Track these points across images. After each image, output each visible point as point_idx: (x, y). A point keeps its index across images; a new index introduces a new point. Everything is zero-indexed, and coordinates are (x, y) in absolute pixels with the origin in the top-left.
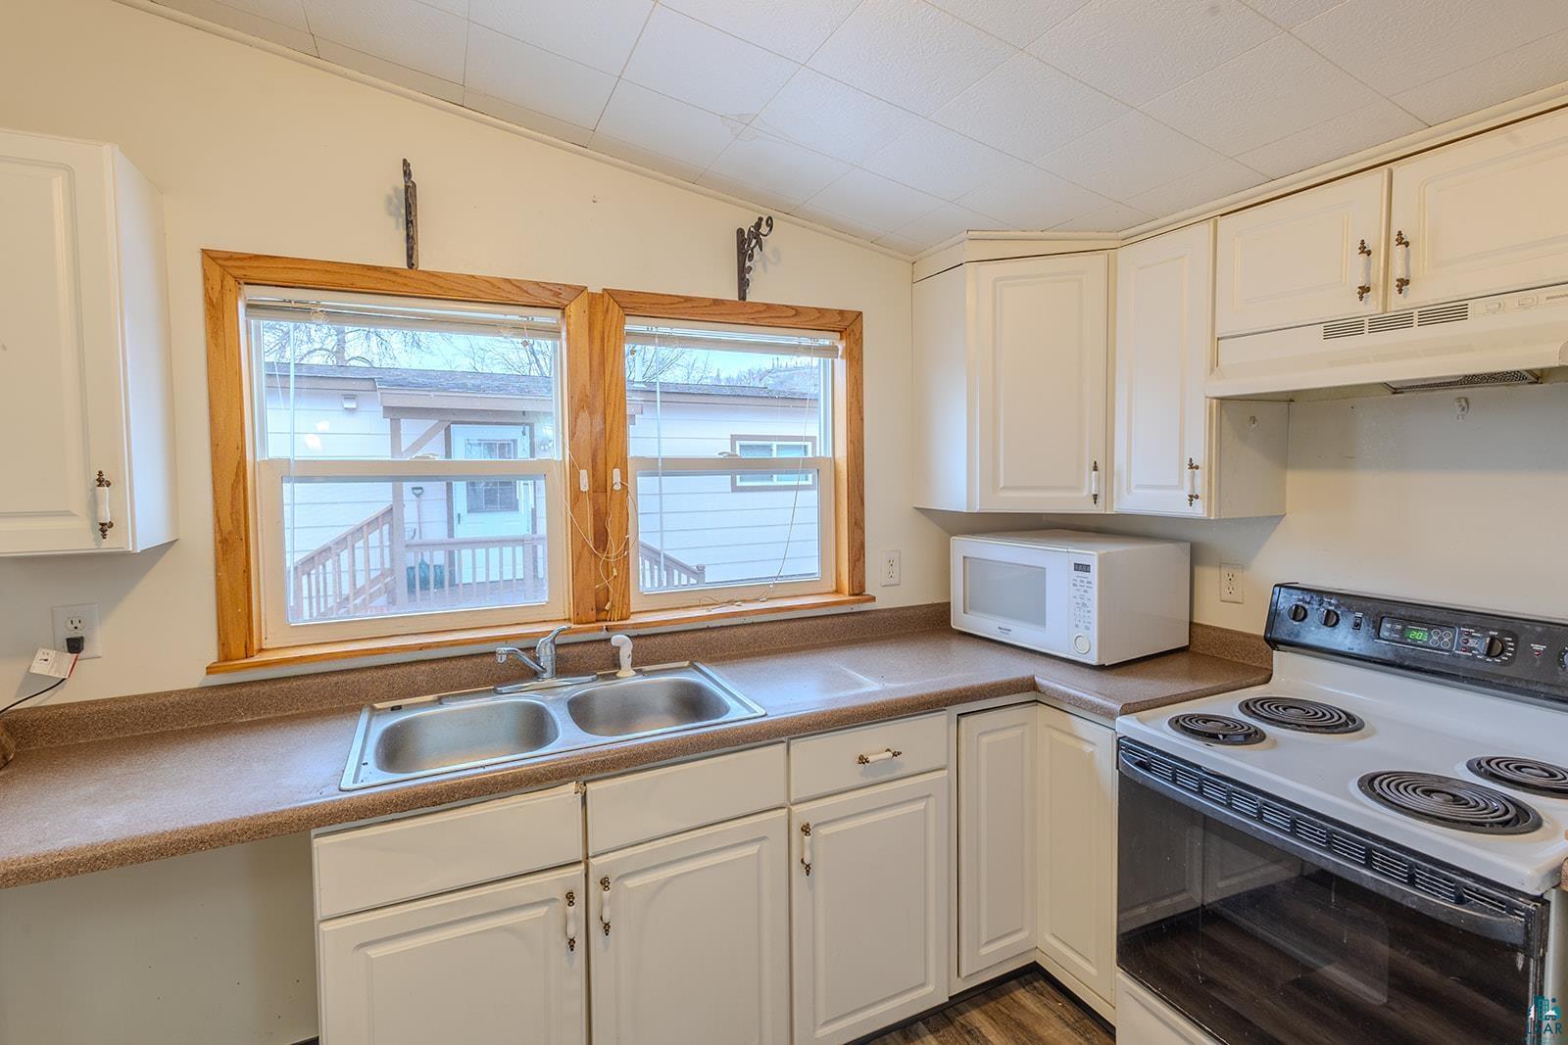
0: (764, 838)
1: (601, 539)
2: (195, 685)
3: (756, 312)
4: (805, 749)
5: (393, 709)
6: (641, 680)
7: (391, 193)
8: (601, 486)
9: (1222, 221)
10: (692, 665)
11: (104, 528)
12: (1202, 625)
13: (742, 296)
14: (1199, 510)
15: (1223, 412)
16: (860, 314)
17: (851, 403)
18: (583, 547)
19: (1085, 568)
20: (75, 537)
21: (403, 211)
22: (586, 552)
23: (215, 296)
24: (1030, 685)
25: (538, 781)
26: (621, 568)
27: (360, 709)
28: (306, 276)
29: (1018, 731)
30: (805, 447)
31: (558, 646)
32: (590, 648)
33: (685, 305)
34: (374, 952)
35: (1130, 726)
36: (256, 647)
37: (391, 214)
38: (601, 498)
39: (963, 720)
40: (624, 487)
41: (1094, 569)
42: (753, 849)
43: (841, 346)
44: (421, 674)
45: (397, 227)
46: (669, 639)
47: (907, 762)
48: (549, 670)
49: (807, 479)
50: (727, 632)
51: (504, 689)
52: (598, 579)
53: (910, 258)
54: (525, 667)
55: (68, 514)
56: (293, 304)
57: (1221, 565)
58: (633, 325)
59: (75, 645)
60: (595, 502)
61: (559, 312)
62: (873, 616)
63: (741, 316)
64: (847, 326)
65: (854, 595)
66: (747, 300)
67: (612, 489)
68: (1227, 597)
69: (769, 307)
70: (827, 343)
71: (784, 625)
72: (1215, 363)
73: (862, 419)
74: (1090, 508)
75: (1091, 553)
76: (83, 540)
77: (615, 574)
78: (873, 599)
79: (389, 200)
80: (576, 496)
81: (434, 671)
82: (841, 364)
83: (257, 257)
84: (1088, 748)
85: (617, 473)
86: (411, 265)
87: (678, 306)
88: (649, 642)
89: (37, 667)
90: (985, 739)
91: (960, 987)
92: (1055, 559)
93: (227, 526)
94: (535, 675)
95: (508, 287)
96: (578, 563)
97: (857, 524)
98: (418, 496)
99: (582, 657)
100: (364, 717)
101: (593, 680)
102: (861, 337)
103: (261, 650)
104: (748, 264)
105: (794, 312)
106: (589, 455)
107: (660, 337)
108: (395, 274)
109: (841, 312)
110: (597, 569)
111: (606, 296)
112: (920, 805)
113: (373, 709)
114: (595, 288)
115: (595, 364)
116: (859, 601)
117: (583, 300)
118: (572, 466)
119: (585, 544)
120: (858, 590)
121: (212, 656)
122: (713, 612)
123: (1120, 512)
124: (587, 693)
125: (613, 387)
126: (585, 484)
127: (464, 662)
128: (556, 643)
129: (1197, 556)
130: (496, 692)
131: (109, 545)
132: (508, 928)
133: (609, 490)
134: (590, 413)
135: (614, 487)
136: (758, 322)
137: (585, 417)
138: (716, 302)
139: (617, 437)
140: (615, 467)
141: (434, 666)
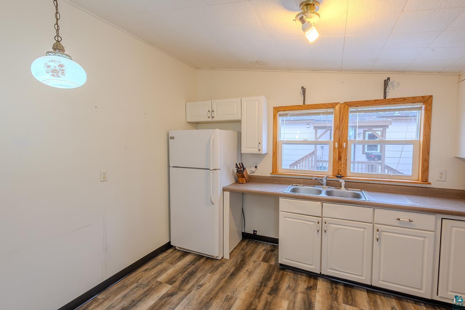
0: (365, 228)
1: (340, 158)
2: (269, 176)
3: (389, 101)
5: (296, 185)
6: (346, 191)
8: (340, 146)
10: (361, 190)
11: (259, 150)
13: (385, 97)
16: (431, 96)
17: (425, 124)
20: (256, 151)
22: (336, 161)
23: (275, 114)
25: (314, 200)
26: (345, 165)
27: (291, 184)
28: (287, 109)
31: (327, 180)
32: (336, 182)
33: (366, 102)
34: (286, 219)
36: (277, 172)
38: (340, 149)
39: (444, 220)
40: (346, 147)
42: (363, 230)
43: (423, 107)
44: (301, 181)
46: (356, 183)
48: (325, 184)
51: (316, 186)
52: (338, 167)
53: (458, 74)
54: (321, 183)
55: (256, 148)
58: (351, 109)
59: (256, 167)
61: (333, 109)
62: (430, 189)
63: (384, 103)
64: (425, 100)
65: (422, 181)
66: (386, 98)
67: (343, 147)
69: (394, 99)
70: (418, 106)
71: (394, 187)
73: (430, 129)
76: (257, 152)
77: (343, 166)
78: (430, 184)
80: (334, 148)
82: (423, 112)
85: (345, 144)
86: (304, 104)
87: (365, 103)
89: (252, 170)
90: (454, 229)
91: (437, 299)
93: (274, 151)
94: (322, 185)
95: (322, 105)
96: (334, 163)
97: (426, 160)
98: (322, 149)
99: (333, 184)
100: (291, 185)
101: (335, 188)
103: (278, 172)
105: (403, 99)
106: (338, 139)
107: (358, 111)
108: (301, 106)
109: (423, 97)
110: (338, 165)
111: (345, 104)
112: (421, 239)
113: (293, 185)
114: (342, 103)
115: (341, 119)
116: (425, 184)
117: (339, 105)
118: (334, 142)
119: (336, 159)
120: (425, 180)
121: (271, 172)
122: (369, 179)
124: (331, 190)
125: (345, 124)
126: (337, 146)
128: (327, 179)
130: (314, 187)
131: (260, 152)
132: (307, 224)
133: (342, 147)
134: (339, 130)
135: (344, 147)
136: (389, 104)
137: (337, 131)
138: (376, 100)
139: (345, 135)
140: (344, 142)
141: (304, 180)
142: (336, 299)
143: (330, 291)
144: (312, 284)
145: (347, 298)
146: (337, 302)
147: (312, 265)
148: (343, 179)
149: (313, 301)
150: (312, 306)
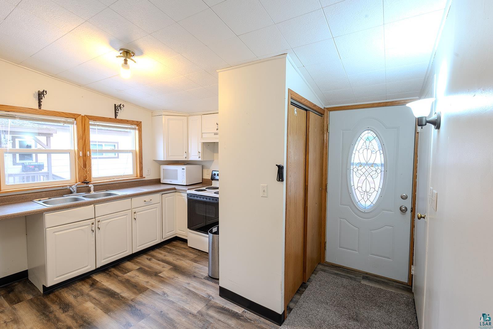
0: (127, 215)
1: (85, 166)
3: (119, 121)
4: (134, 199)
5: (39, 200)
6: (96, 193)
7: (34, 93)
8: (85, 155)
9: (203, 116)
10: (107, 190)
12: (204, 179)
13: (116, 118)
14: (200, 159)
15: (204, 145)
16: (141, 122)
18: (81, 167)
19: (184, 169)
21: (38, 97)
22: (81, 168)
24: (175, 189)
25: (87, 204)
28: (13, 110)
29: (173, 197)
30: (115, 145)
31: (77, 187)
32: (83, 188)
33: (103, 119)
34: (57, 233)
35: (189, 192)
37: (35, 97)
38: (85, 158)
39: (163, 195)
40: (90, 155)
41: (185, 169)
42: (125, 216)
43: (137, 128)
44: (43, 194)
45: (36, 100)
47: (153, 202)
48: (76, 192)
49: (115, 155)
50: (113, 185)
52: (84, 174)
53: (151, 112)
56: (10, 115)
57: (206, 169)
58: (91, 122)
60: (83, 158)
61: (74, 119)
62: (144, 181)
63: (115, 121)
64: (138, 124)
68: (207, 173)
69: (122, 120)
70: (134, 127)
71: (126, 183)
72: (202, 137)
73: (142, 142)
74: (185, 159)
75: (184, 167)
77: (88, 173)
78: (145, 177)
79: (34, 95)
80: (79, 157)
81: (47, 193)
82: (137, 132)
83: (3, 105)
84: (184, 197)
85: (88, 152)
86: (40, 108)
87: (101, 119)
88: (96, 186)
90: (166, 198)
91: (163, 240)
92: (179, 168)
95: (63, 114)
96: (79, 171)
97: (141, 163)
101: (85, 194)
102: (141, 127)
103: (2, 190)
104: (117, 111)
106: (82, 148)
107: (97, 125)
108: (36, 110)
109: (137, 121)
110: (84, 172)
111: (85, 116)
112: (155, 209)
114: (83, 115)
115: (83, 130)
116: (142, 178)
117: (80, 117)
118: (78, 150)
120: (141, 176)
123: (190, 160)
125: (87, 135)
126: (81, 155)
127: (54, 192)
129: (203, 167)
130: (63, 196)
132: (81, 230)
133: (86, 156)
134: (82, 140)
135: (88, 155)
136: (119, 123)
137: (81, 141)
138: (110, 118)
139: (88, 145)
140: (88, 151)
141: (46, 192)
142: (117, 276)
143: (108, 276)
144: (91, 282)
145: (122, 271)
146: (120, 276)
147: (88, 266)
148: (90, 184)
149: (105, 287)
150: (109, 290)
